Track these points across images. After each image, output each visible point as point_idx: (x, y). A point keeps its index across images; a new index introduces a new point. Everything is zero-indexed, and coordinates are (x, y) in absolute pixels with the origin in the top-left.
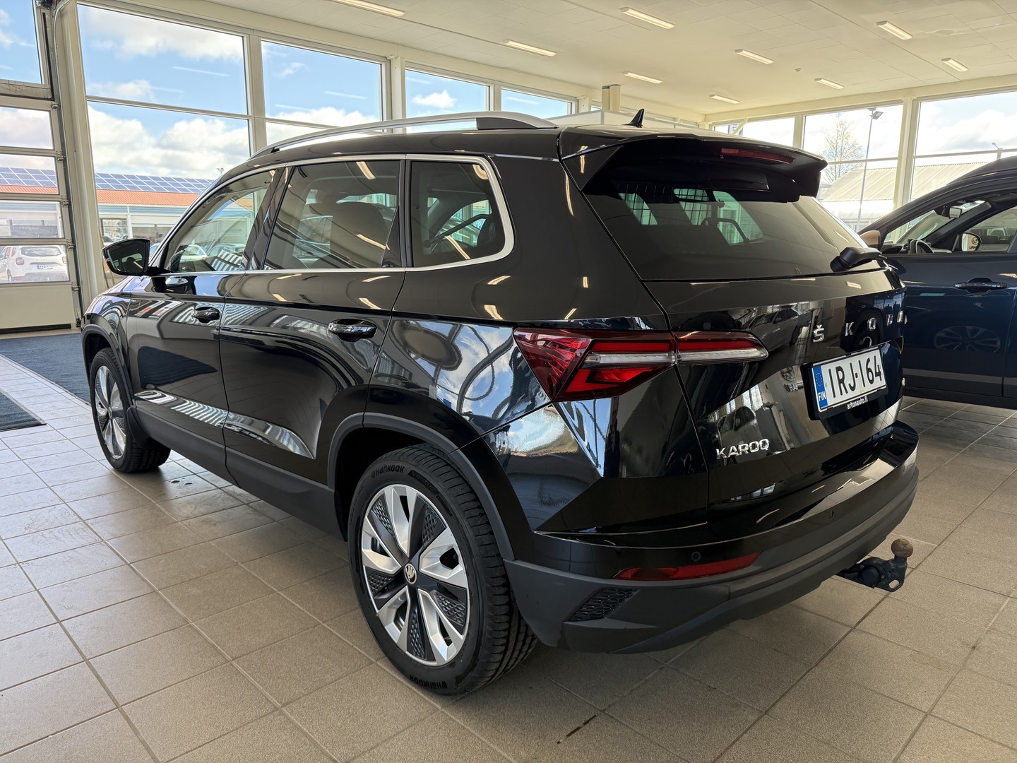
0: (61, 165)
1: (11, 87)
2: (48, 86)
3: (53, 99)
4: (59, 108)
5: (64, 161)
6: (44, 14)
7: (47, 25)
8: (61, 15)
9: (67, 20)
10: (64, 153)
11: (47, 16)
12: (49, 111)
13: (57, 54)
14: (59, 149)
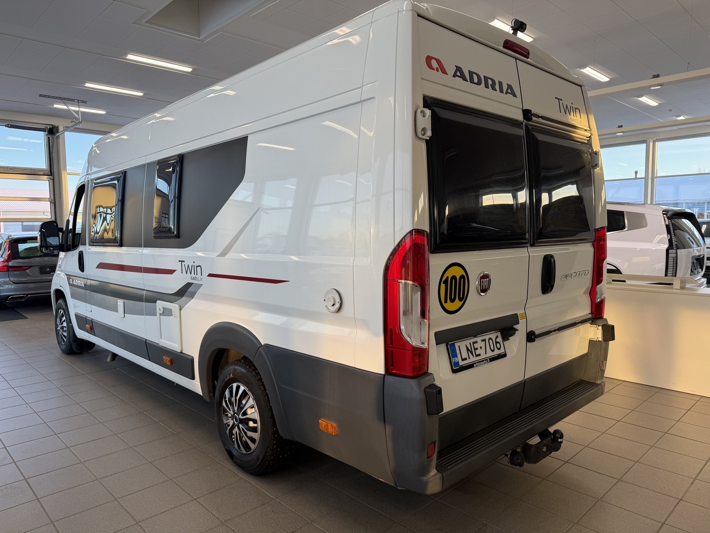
0: (53, 205)
1: (32, 171)
2: (49, 169)
3: (51, 175)
4: (53, 179)
5: (55, 203)
6: (49, 138)
7: (51, 141)
8: (58, 137)
9: (61, 140)
10: (54, 199)
11: (51, 138)
13: (54, 155)
14: (52, 197)
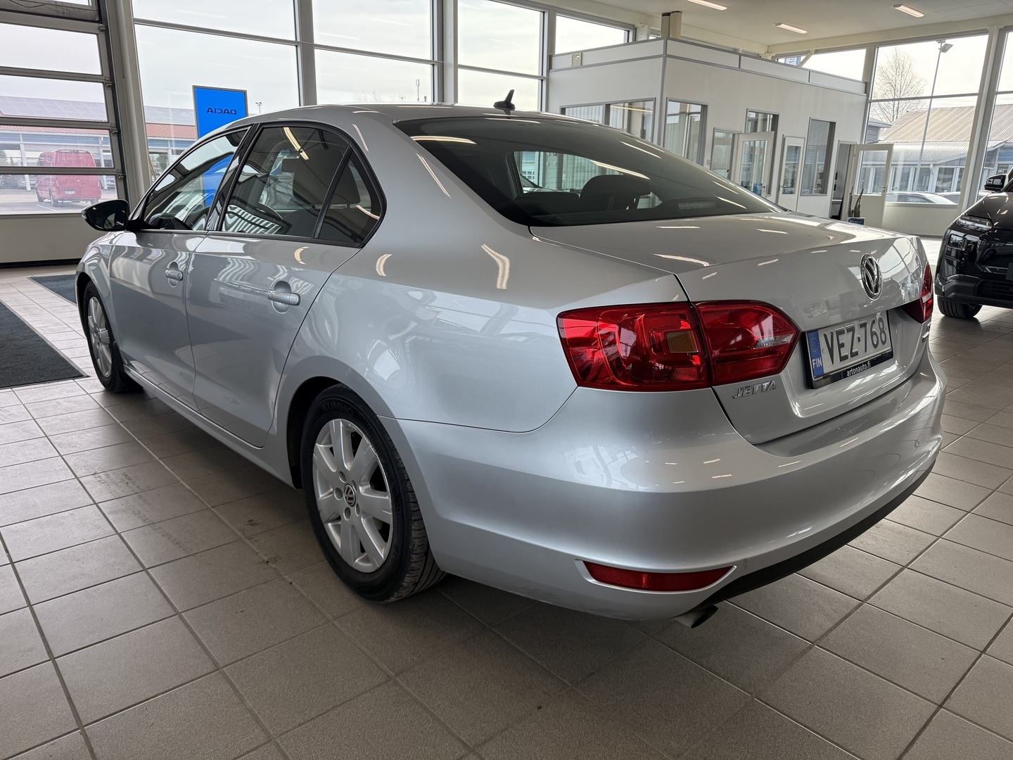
12: (97, 34)
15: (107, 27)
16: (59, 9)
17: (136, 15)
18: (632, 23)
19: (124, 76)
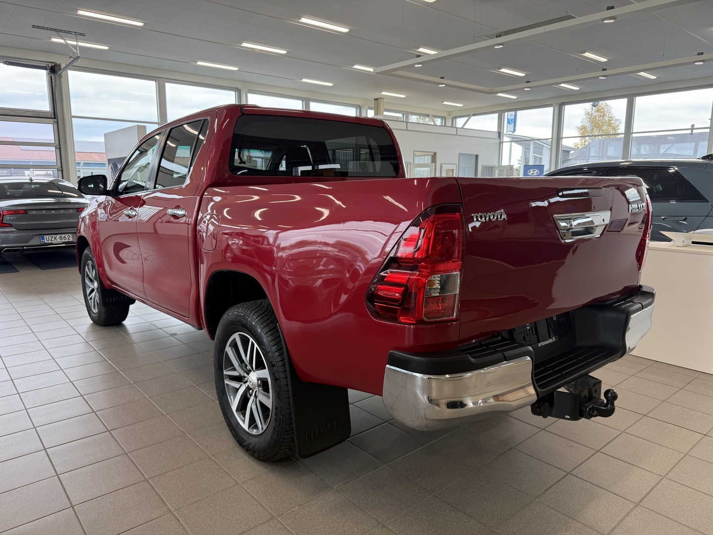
0: (58, 151)
2: (53, 112)
3: (55, 118)
4: (57, 123)
5: (60, 148)
6: (51, 77)
7: (53, 81)
8: (60, 76)
9: (63, 80)
10: (60, 144)
11: (53, 77)
12: (53, 124)
13: (57, 95)
14: (57, 143)
15: (58, 121)
16: (35, 113)
17: (73, 114)
18: (358, 104)
19: (66, 143)
